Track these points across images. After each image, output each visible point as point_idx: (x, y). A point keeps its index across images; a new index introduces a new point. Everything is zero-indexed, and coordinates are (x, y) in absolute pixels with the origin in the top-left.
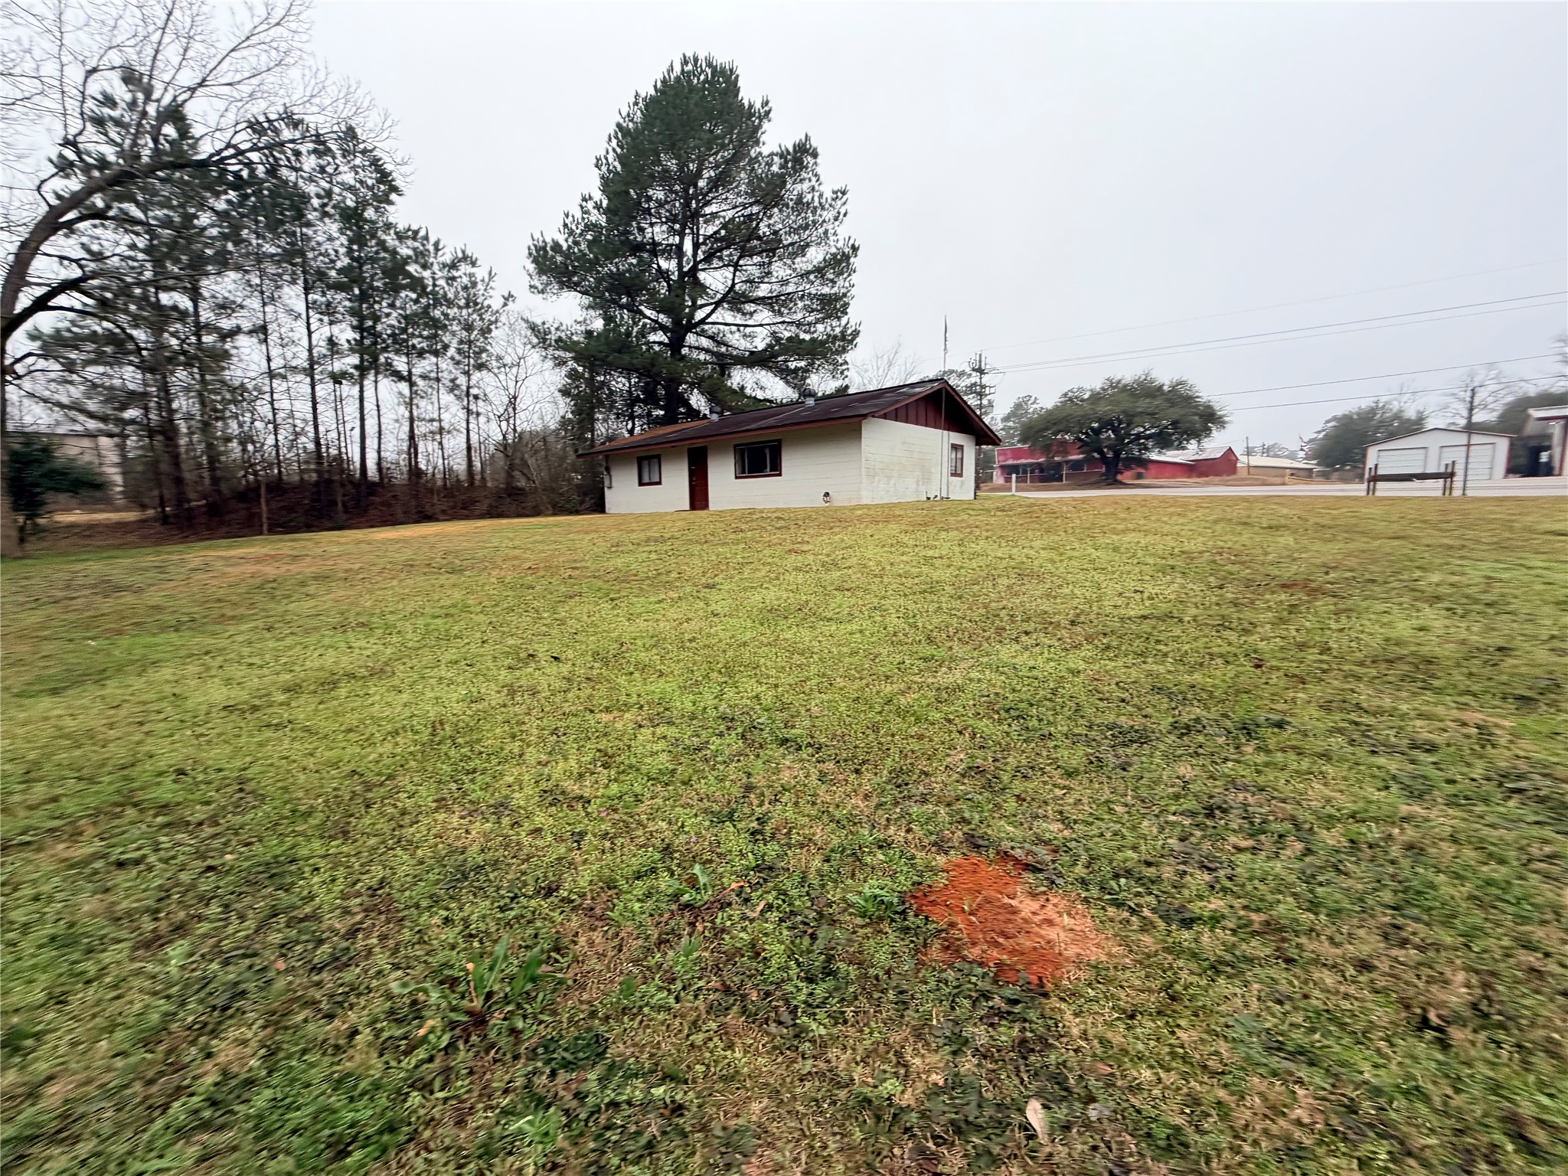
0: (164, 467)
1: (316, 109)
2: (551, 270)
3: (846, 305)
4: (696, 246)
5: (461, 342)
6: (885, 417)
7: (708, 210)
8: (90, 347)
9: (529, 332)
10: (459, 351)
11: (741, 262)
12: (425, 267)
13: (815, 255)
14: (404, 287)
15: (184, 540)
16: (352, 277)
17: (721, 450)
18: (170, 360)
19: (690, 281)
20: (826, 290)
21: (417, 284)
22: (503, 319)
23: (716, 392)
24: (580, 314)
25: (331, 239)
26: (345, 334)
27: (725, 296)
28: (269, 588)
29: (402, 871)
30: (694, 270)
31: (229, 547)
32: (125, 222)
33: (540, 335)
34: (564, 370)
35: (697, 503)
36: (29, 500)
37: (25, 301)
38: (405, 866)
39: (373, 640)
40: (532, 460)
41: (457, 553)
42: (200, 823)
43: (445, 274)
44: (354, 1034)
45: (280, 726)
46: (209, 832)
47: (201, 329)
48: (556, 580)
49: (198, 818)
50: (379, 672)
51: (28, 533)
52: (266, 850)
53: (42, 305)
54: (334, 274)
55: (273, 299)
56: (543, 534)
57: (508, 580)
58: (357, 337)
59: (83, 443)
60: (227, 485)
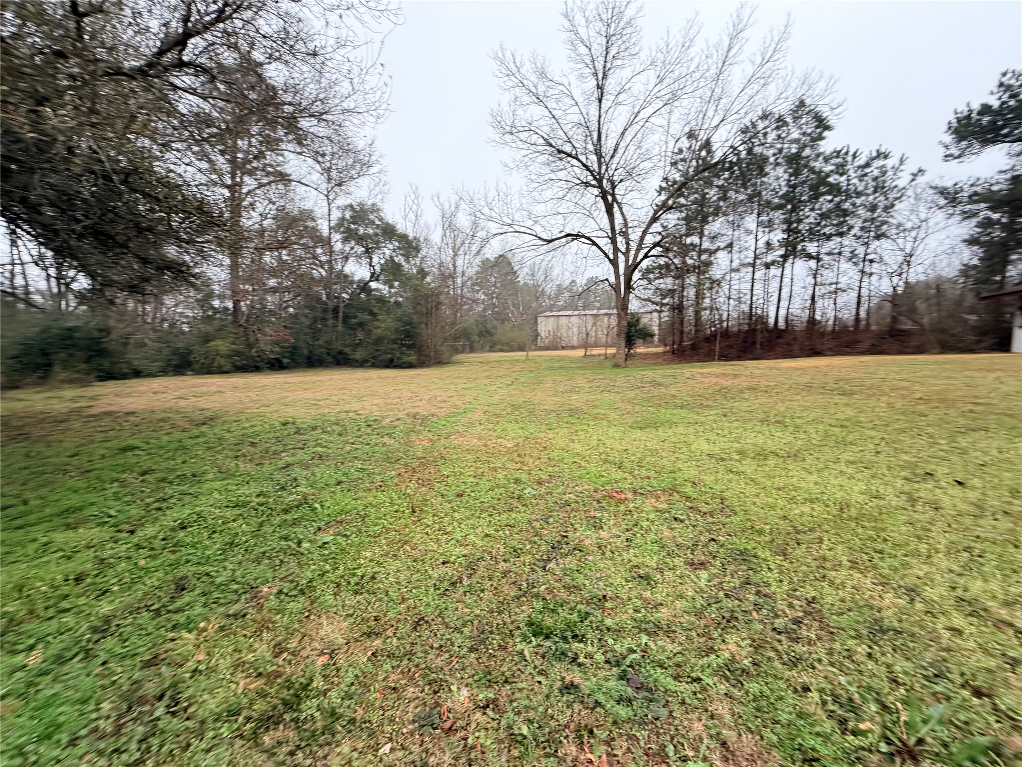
0: (677, 325)
1: (782, 101)
2: (973, 134)
5: (866, 221)
9: (937, 197)
10: (863, 228)
12: (842, 174)
16: (789, 197)
21: (834, 189)
25: (778, 179)
33: (949, 195)
34: (974, 222)
36: (630, 342)
37: (640, 256)
38: (830, 597)
39: (787, 434)
40: (921, 306)
41: (847, 381)
42: (705, 514)
43: (859, 172)
44: (807, 689)
45: (738, 473)
46: (710, 520)
47: (701, 252)
48: (952, 412)
49: (704, 510)
50: (794, 456)
51: (628, 357)
52: (740, 543)
53: (646, 256)
54: (776, 200)
55: (739, 226)
56: (931, 370)
57: (898, 406)
58: (785, 236)
59: (649, 316)
60: (701, 334)
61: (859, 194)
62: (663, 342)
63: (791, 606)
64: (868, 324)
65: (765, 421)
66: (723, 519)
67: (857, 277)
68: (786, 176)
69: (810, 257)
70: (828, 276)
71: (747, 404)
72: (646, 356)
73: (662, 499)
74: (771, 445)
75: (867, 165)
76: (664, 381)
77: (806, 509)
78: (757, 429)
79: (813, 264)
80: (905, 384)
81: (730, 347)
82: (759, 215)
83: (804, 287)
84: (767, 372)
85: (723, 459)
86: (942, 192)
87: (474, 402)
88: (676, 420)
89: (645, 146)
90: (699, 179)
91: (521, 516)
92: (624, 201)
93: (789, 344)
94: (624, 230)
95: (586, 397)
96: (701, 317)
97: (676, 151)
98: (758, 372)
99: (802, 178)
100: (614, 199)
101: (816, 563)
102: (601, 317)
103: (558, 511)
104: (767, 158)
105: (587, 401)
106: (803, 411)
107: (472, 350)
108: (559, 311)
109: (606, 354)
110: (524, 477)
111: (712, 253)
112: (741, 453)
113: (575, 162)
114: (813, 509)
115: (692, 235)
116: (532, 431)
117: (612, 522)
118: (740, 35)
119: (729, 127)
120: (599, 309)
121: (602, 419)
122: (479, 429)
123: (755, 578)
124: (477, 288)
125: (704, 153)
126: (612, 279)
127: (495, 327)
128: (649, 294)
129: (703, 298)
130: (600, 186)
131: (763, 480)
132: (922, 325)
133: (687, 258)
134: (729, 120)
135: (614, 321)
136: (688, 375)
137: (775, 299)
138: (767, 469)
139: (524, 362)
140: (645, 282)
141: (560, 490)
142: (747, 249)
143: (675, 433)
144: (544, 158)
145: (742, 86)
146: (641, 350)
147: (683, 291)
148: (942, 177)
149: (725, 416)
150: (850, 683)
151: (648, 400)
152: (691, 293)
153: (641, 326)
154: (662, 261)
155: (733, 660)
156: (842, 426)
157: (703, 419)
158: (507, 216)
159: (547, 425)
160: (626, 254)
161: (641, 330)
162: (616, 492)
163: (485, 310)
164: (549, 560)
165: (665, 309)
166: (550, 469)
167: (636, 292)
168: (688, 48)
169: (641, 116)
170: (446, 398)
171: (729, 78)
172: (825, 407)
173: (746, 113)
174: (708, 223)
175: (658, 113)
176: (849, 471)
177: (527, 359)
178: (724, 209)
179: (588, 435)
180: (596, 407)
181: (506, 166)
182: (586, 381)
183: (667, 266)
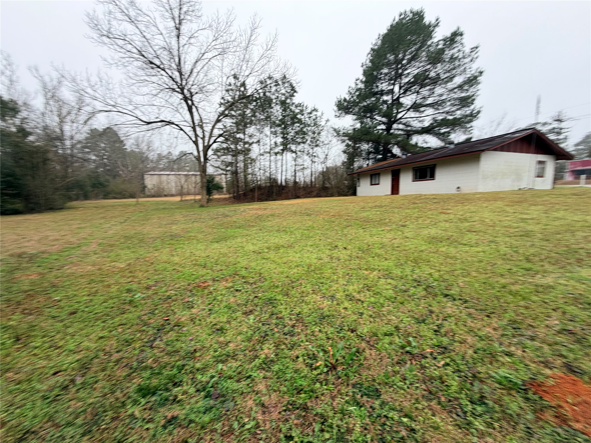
0: (235, 183)
1: (277, 72)
2: (342, 108)
3: (474, 100)
4: (400, 88)
5: (312, 138)
6: (495, 150)
7: (406, 72)
8: (222, 151)
9: (333, 132)
10: (311, 141)
11: (420, 91)
12: (303, 115)
13: (458, 80)
14: (296, 123)
15: (238, 203)
16: (283, 121)
17: (406, 170)
18: (239, 153)
19: (397, 102)
20: (463, 95)
21: (300, 121)
22: (325, 128)
23: (405, 146)
24: (352, 123)
25: (278, 111)
26: (279, 140)
27: (412, 106)
28: (259, 218)
29: (305, 311)
30: (398, 98)
31: (249, 205)
32: (232, 116)
33: (337, 132)
34: (345, 144)
35: (394, 192)
36: (209, 192)
37: (212, 141)
38: (306, 309)
39: (287, 236)
40: (332, 177)
41: (309, 209)
42: (252, 284)
43: (308, 116)
44: (298, 357)
45: (267, 259)
46: (255, 286)
47: (245, 143)
48: (342, 220)
49: (251, 282)
50: (290, 246)
51: (209, 200)
52: (268, 295)
53: (215, 142)
54: (277, 122)
55: (262, 132)
56: (336, 203)
57: (326, 219)
58: (282, 140)
59: (219, 177)
60: (248, 187)
61: (309, 126)
62: (228, 192)
63: (291, 319)
64: (315, 184)
65: (278, 231)
66: (261, 284)
67: (310, 163)
68: (281, 111)
69: (292, 152)
70: (300, 161)
71: (270, 223)
72: (219, 200)
73: (230, 280)
74: (281, 242)
75: (310, 113)
76: (230, 214)
77: (295, 271)
78: (275, 235)
79: (294, 155)
80: (328, 209)
81: (262, 194)
82: (271, 127)
83: (291, 166)
84: (279, 207)
85: (260, 253)
86: (335, 130)
87: (89, 237)
88: (236, 235)
89: (210, 76)
90: (241, 103)
91: (132, 315)
92: (199, 106)
93: (287, 193)
94: (201, 124)
95: (182, 226)
96: (247, 178)
97: (228, 83)
98: (274, 207)
99: (287, 113)
100: (193, 104)
101: (300, 296)
102: (190, 176)
103: (161, 304)
104: (272, 100)
105: (183, 229)
106: (294, 224)
107: (86, 197)
108: (161, 171)
109: (194, 200)
110: (134, 286)
111: (251, 144)
112: (268, 248)
113: (163, 72)
114: (298, 270)
115: (239, 133)
116: (141, 253)
117: (200, 302)
118: (255, 30)
119: (254, 78)
120: (188, 171)
121: (193, 239)
122: (94, 258)
123: (275, 311)
124: (87, 150)
125: (242, 89)
126: (196, 153)
127: (107, 181)
128: (218, 164)
129: (248, 168)
130: (183, 93)
131: (278, 260)
132: (332, 185)
133: (238, 146)
134: (254, 74)
135: (198, 179)
136: (242, 210)
137: (280, 171)
138: (279, 254)
139: (135, 205)
140: (215, 157)
141: (164, 289)
142: (266, 144)
143: (236, 242)
144: (139, 64)
145: (259, 58)
146: (216, 196)
147: (237, 164)
148: (335, 124)
149: (261, 230)
150: (313, 347)
151: (221, 225)
152: (241, 165)
153: (215, 182)
154: (225, 146)
155: (267, 358)
156: (308, 230)
157: (250, 233)
158: (111, 98)
159: (154, 247)
160: (203, 138)
161: (215, 185)
162: (203, 283)
163: (97, 168)
164: (155, 340)
165: (228, 173)
166: (156, 277)
167: (211, 162)
168: (230, 26)
169: (205, 56)
170: (58, 237)
171: (252, 52)
172: (301, 222)
173: (262, 73)
174: (247, 127)
175: (215, 58)
176: (311, 249)
177: (138, 203)
178: (254, 122)
179: (184, 250)
180: (189, 232)
181: (105, 60)
182: (182, 216)
183: (227, 149)
